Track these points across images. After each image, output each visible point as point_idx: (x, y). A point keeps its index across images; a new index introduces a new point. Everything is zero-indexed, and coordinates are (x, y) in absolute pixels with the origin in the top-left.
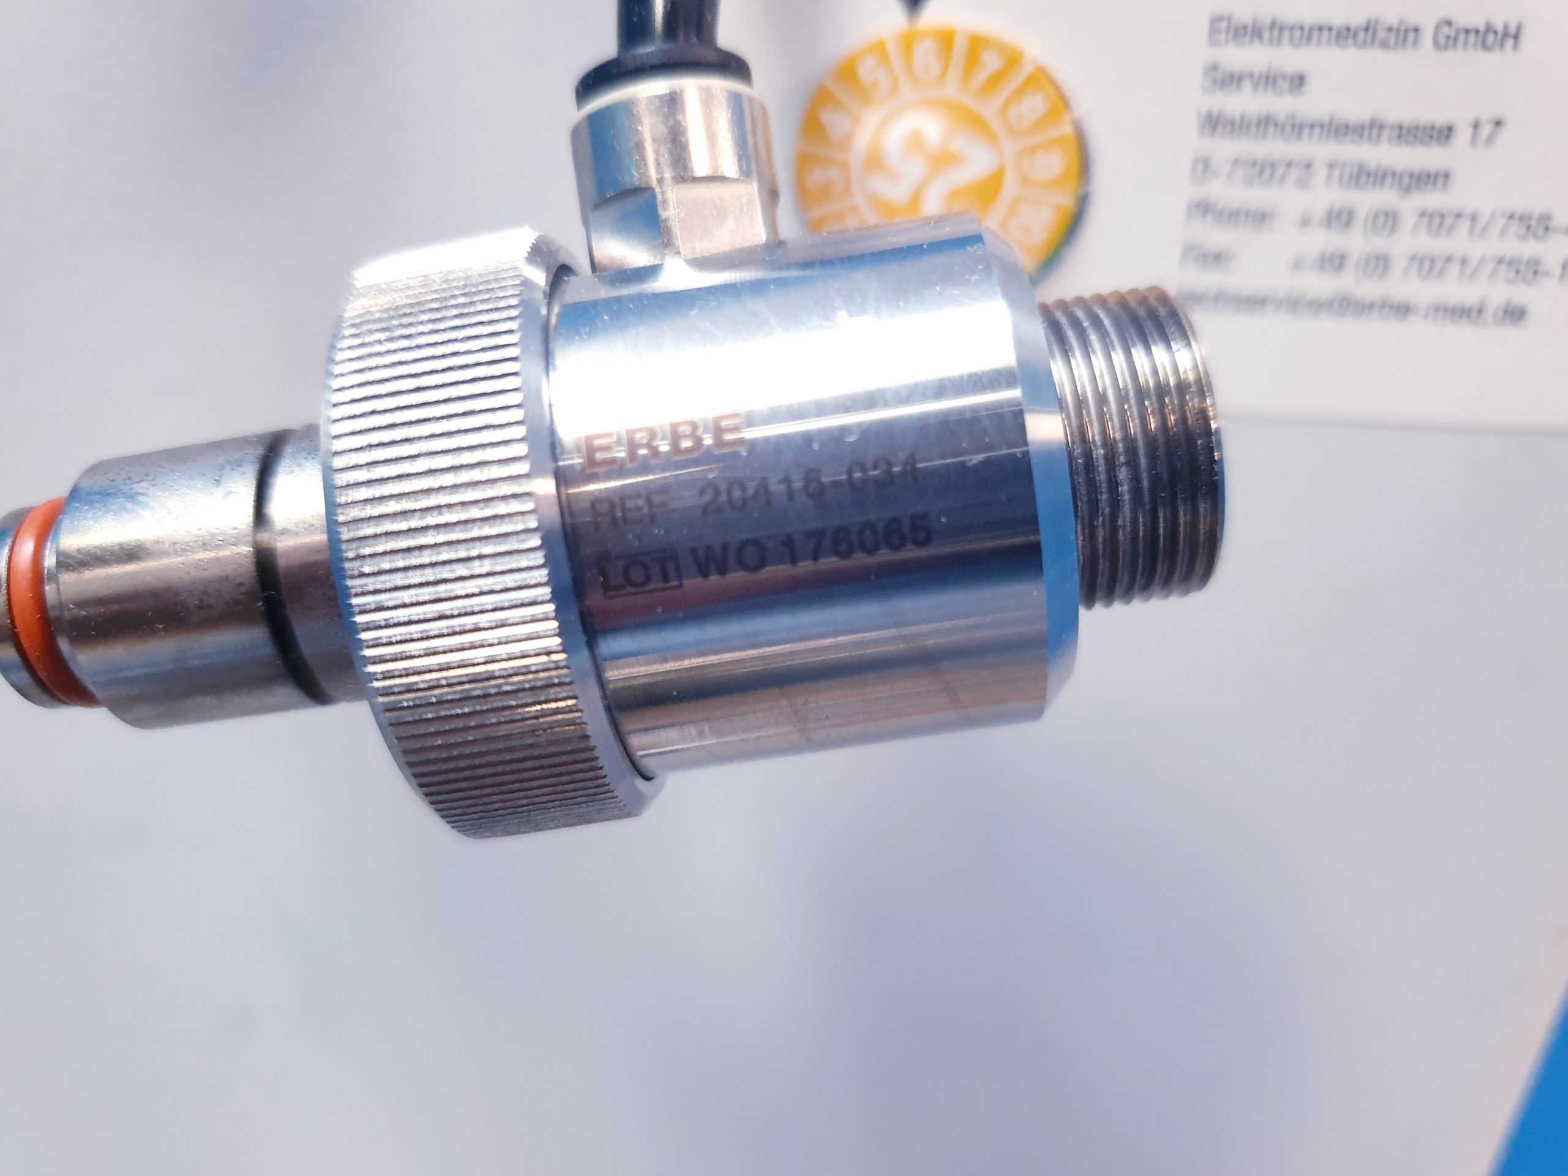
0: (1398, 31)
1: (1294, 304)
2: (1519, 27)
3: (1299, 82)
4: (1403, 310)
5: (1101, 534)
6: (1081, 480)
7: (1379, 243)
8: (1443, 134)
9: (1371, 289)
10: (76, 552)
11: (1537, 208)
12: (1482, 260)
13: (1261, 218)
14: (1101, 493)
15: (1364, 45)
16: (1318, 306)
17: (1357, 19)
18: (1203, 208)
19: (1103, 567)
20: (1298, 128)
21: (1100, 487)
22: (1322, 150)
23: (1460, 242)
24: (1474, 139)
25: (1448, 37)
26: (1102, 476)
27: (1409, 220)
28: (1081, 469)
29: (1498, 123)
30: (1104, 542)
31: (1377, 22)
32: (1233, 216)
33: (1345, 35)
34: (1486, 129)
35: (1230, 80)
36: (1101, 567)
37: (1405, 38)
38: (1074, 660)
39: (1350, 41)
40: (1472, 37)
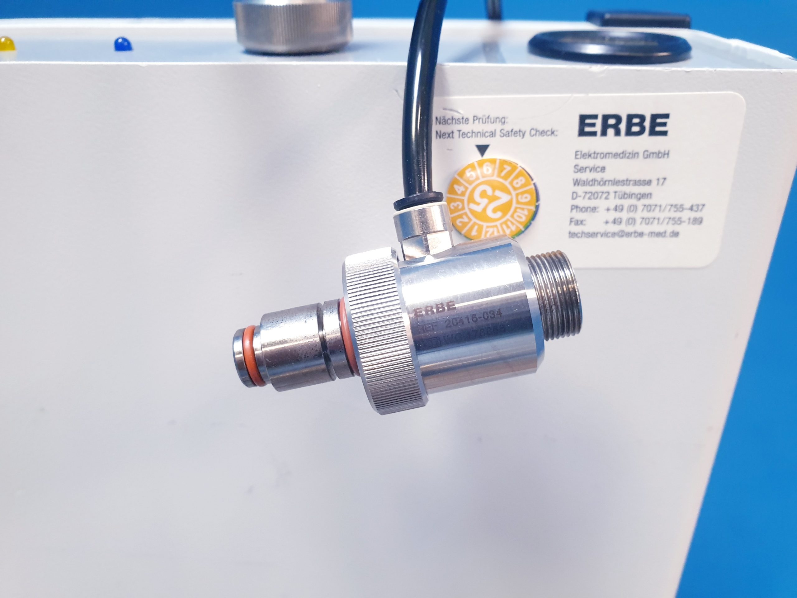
0: (632, 153)
1: (605, 235)
2: (669, 151)
3: (603, 169)
4: (641, 234)
5: (549, 323)
6: (542, 310)
7: (632, 215)
8: (649, 182)
9: (630, 229)
10: (267, 344)
11: (679, 203)
12: (664, 219)
13: (594, 209)
14: (548, 313)
15: (622, 158)
16: (614, 234)
17: (620, 151)
18: (575, 207)
19: (550, 331)
20: (604, 183)
21: (548, 311)
22: (611, 189)
23: (656, 213)
24: (658, 184)
25: (647, 155)
26: (548, 309)
27: (640, 208)
28: (543, 307)
29: (665, 179)
30: (550, 325)
31: (626, 151)
32: (585, 209)
33: (616, 155)
34: (661, 181)
35: (582, 170)
36: (550, 332)
37: (635, 155)
38: (544, 355)
39: (618, 156)
40: (655, 155)
